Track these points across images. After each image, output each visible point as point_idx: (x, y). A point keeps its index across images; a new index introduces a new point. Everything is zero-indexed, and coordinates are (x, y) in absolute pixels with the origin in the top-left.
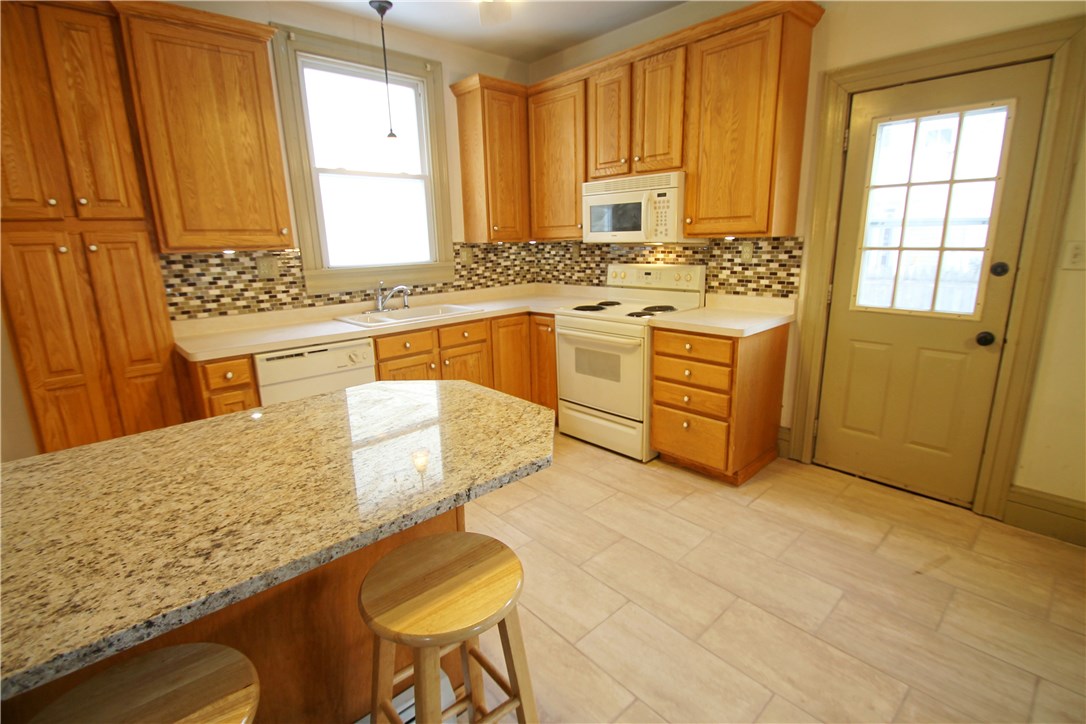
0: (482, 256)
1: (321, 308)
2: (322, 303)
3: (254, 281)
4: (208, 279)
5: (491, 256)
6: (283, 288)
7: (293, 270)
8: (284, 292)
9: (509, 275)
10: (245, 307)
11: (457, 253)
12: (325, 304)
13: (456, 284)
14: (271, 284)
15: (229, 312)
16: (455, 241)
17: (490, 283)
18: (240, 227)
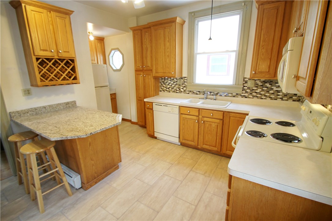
0: (261, 84)
1: (191, 95)
2: (191, 93)
3: (176, 85)
4: (168, 83)
5: (268, 85)
6: (182, 87)
7: (185, 83)
8: (182, 89)
9: (279, 95)
10: (174, 91)
11: (246, 82)
12: (192, 94)
13: (242, 95)
14: (179, 86)
15: (171, 92)
16: (245, 77)
17: (263, 97)
18: (165, 72)
